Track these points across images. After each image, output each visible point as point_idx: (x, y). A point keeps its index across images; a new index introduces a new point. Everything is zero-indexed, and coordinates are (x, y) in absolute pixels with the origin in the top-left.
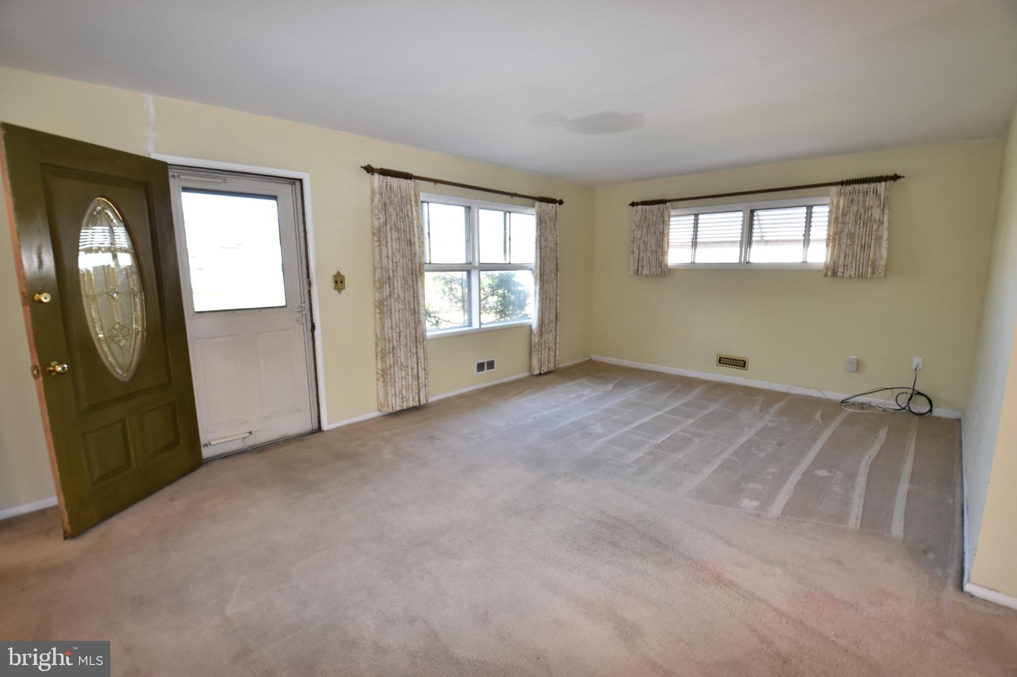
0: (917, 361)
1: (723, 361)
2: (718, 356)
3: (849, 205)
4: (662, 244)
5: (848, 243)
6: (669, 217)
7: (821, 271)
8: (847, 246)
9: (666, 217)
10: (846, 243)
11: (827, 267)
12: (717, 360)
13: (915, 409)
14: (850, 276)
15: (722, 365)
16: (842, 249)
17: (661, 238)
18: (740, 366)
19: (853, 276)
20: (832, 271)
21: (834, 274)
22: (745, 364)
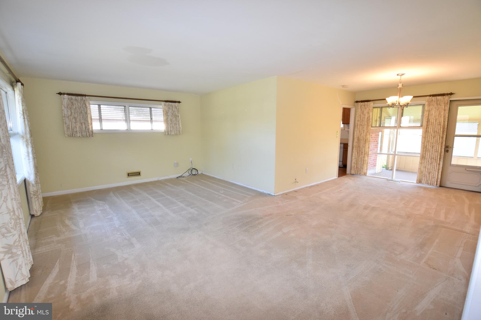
0: (191, 159)
1: (129, 175)
2: (127, 173)
3: (169, 109)
4: (87, 119)
5: (171, 123)
6: (90, 104)
7: (163, 133)
8: (170, 124)
9: (87, 105)
10: (170, 123)
11: (165, 132)
12: (127, 175)
13: (194, 173)
14: (173, 134)
15: (130, 177)
16: (169, 125)
17: (86, 116)
18: (138, 175)
19: (174, 134)
20: (167, 133)
21: (168, 134)
22: (139, 174)
